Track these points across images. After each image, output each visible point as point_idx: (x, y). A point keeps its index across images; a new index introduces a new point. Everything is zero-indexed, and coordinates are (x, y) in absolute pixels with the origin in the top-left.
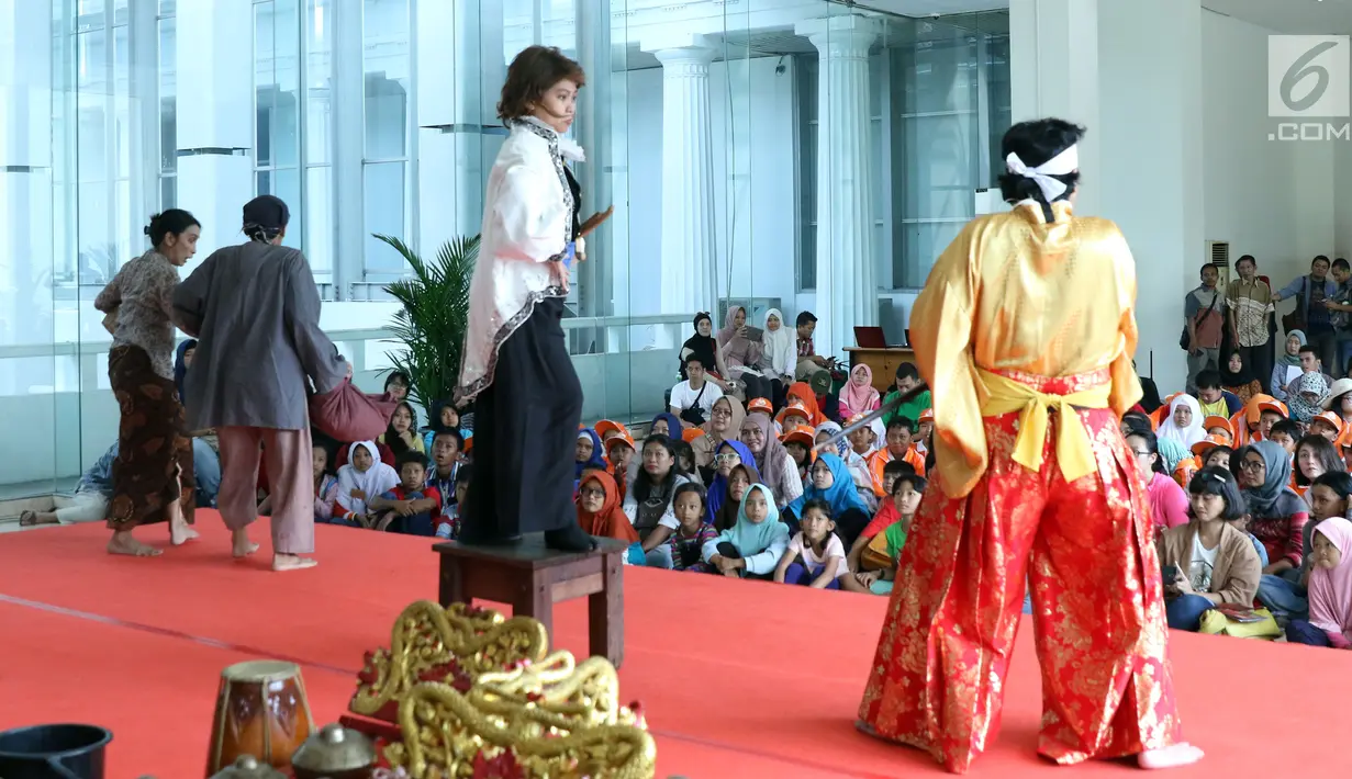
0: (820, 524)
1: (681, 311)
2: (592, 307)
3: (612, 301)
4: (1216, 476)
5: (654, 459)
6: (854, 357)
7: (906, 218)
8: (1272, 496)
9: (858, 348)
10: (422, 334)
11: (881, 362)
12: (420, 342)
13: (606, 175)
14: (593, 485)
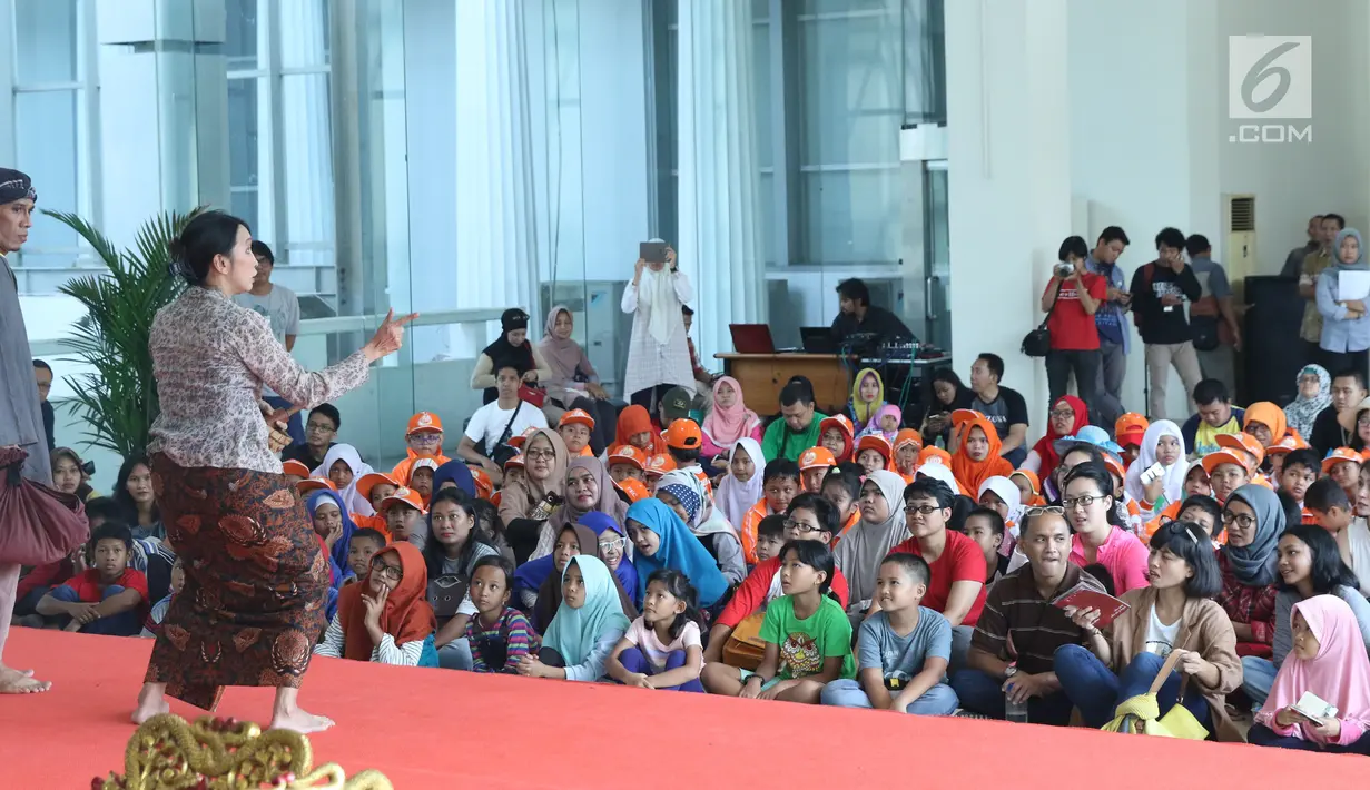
0: (666, 605)
1: (488, 305)
2: (359, 300)
3: (387, 291)
4: (1189, 531)
5: (448, 523)
6: (730, 365)
7: (806, 163)
8: (1262, 555)
9: (737, 355)
10: (116, 350)
11: (766, 373)
12: (113, 361)
13: (374, 103)
14: (390, 560)
